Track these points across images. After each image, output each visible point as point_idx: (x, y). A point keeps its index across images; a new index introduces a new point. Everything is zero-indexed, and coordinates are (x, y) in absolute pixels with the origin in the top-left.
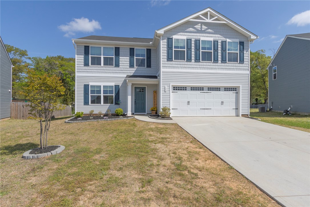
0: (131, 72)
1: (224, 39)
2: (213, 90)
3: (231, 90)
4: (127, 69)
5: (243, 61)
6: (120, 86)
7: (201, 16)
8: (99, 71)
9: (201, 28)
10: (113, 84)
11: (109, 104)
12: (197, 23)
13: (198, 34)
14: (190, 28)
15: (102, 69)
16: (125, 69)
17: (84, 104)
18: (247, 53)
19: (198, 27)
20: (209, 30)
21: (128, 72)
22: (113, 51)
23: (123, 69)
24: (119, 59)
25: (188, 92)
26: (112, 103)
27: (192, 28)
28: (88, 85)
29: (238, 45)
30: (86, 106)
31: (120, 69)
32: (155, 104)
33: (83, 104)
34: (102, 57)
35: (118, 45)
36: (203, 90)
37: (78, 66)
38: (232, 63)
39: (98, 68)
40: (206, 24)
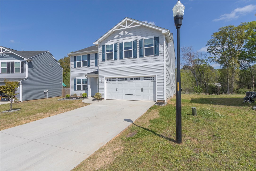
1: (141, 38)
2: (134, 80)
3: (150, 79)
4: (94, 68)
5: (159, 54)
7: (121, 25)
8: (80, 70)
9: (124, 33)
11: (85, 90)
12: (120, 31)
13: (121, 39)
14: (117, 35)
15: (82, 69)
18: (162, 46)
19: (122, 33)
20: (130, 34)
22: (86, 57)
23: (92, 68)
24: (90, 61)
25: (117, 82)
27: (118, 35)
28: (76, 79)
29: (154, 41)
31: (90, 68)
33: (74, 90)
34: (82, 61)
35: (89, 53)
36: (127, 80)
38: (148, 57)
39: (80, 69)
40: (126, 30)
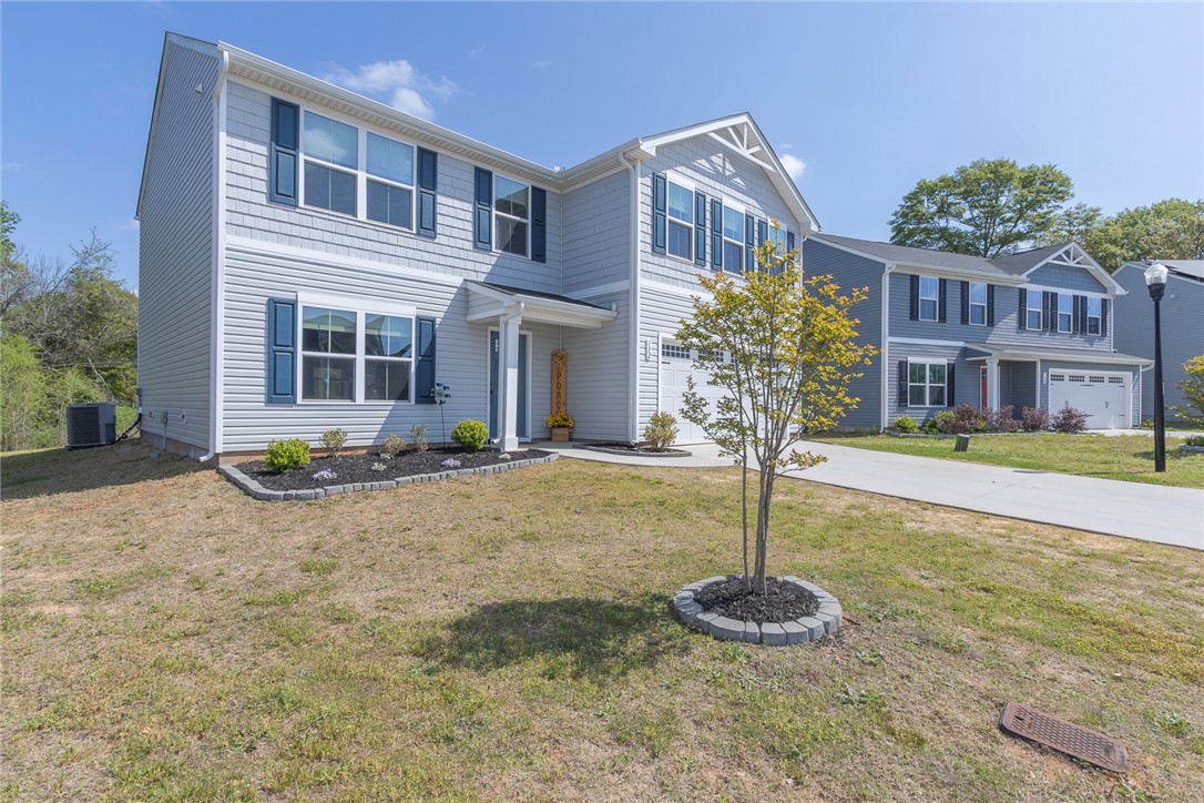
0: (478, 267)
1: (763, 216)
4: (463, 254)
6: (438, 321)
7: (731, 131)
8: (346, 241)
9: (724, 167)
10: (409, 311)
11: (392, 402)
12: (718, 149)
13: (718, 185)
15: (362, 232)
16: (456, 253)
17: (269, 401)
19: (718, 160)
20: (739, 180)
21: (470, 265)
22: (408, 163)
23: (447, 251)
24: (435, 203)
26: (404, 396)
27: (705, 159)
28: (293, 304)
29: (786, 242)
30: (281, 413)
31: (438, 249)
32: (558, 403)
33: (262, 398)
34: (362, 177)
37: (234, 192)
39: (341, 228)
